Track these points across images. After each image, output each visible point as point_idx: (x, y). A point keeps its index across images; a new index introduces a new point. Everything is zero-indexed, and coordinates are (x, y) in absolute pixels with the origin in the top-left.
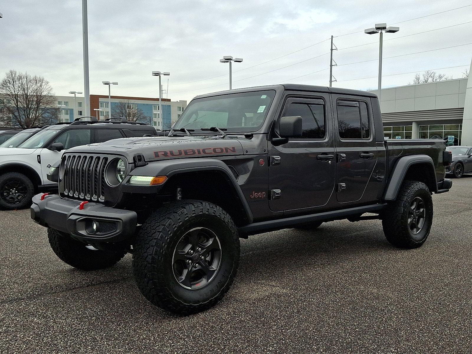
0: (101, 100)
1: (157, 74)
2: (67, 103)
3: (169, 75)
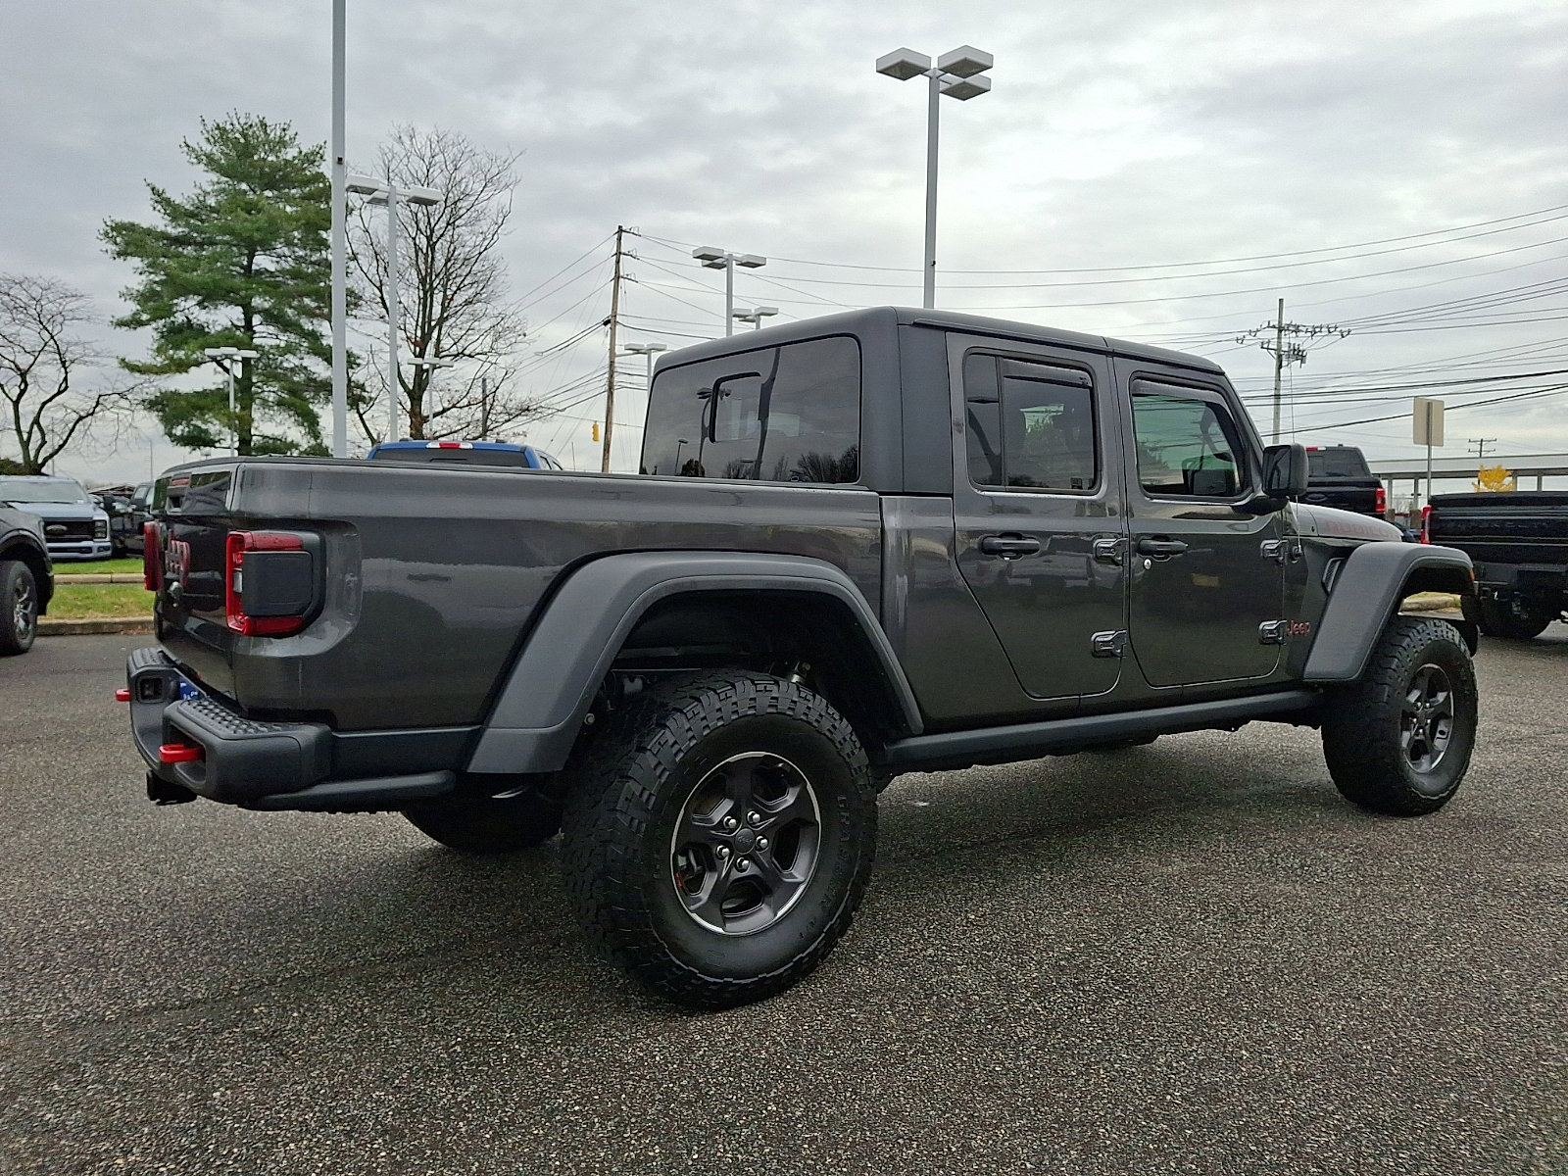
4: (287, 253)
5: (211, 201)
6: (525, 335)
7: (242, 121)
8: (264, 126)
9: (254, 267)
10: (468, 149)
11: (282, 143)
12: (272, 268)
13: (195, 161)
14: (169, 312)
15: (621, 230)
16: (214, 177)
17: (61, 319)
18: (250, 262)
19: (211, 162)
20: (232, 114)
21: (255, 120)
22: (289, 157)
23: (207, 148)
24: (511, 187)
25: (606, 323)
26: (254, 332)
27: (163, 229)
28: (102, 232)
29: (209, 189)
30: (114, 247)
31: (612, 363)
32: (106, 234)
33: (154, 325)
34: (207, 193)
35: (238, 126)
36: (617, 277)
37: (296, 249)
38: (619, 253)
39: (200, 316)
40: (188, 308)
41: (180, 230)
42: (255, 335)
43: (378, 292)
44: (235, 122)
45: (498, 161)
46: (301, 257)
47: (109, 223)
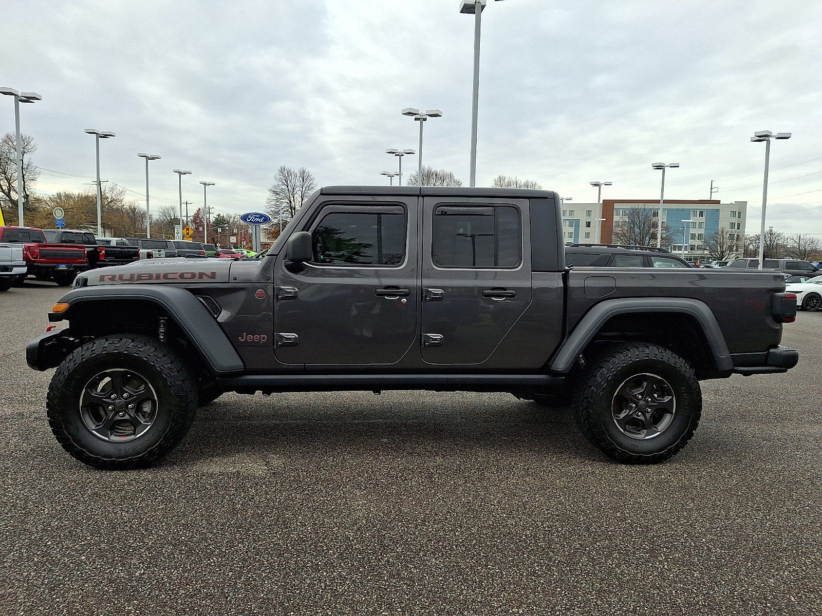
0: (616, 206)
1: (659, 167)
2: (572, 212)
3: (678, 167)
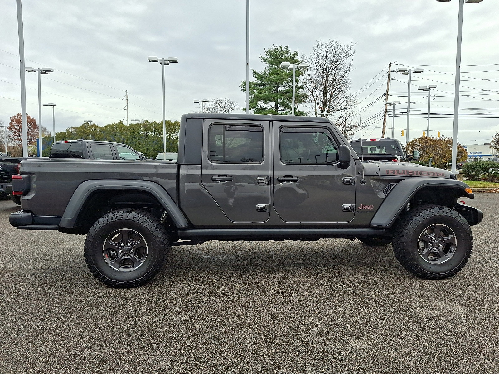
4: (287, 85)
5: (268, 72)
6: (356, 102)
7: (275, 48)
8: (281, 48)
9: (278, 90)
10: (340, 45)
11: (286, 52)
12: (283, 90)
13: (264, 61)
14: (256, 105)
15: (391, 63)
16: (268, 65)
17: (231, 109)
18: (277, 88)
19: (268, 61)
20: (273, 46)
21: (278, 47)
22: (288, 56)
23: (266, 57)
24: (353, 55)
25: (385, 95)
26: (278, 109)
27: (256, 82)
28: (240, 85)
29: (267, 69)
30: (243, 89)
31: (386, 109)
32: (242, 85)
33: (253, 109)
34: (267, 70)
35: (274, 49)
36: (389, 79)
37: (289, 83)
38: (390, 71)
39: (265, 106)
40: (261, 103)
41: (259, 81)
42: (278, 110)
43: (312, 94)
44: (273, 48)
45: (348, 48)
46: (291, 85)
47: (243, 82)
